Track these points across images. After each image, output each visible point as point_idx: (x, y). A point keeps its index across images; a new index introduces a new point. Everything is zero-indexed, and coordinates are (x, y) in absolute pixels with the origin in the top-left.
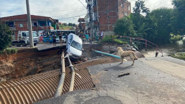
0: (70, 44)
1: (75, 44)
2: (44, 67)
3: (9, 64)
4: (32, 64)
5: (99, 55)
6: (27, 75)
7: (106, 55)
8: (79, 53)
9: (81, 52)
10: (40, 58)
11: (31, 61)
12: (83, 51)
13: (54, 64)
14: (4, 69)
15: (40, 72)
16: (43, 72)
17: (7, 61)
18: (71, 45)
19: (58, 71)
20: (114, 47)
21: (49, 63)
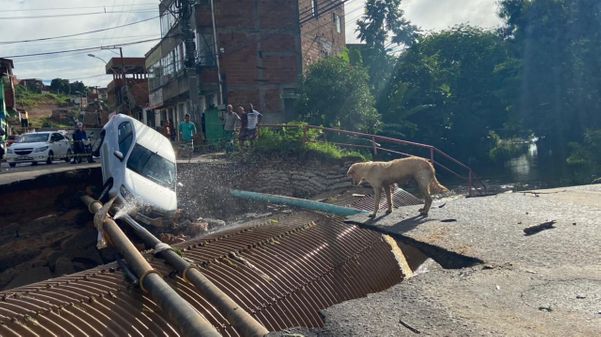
0: (122, 160)
1: (144, 162)
5: (261, 206)
7: (291, 206)
8: (163, 196)
12: (181, 195)
13: (49, 253)
18: (129, 167)
19: (111, 271)
20: (309, 174)
21: (23, 246)
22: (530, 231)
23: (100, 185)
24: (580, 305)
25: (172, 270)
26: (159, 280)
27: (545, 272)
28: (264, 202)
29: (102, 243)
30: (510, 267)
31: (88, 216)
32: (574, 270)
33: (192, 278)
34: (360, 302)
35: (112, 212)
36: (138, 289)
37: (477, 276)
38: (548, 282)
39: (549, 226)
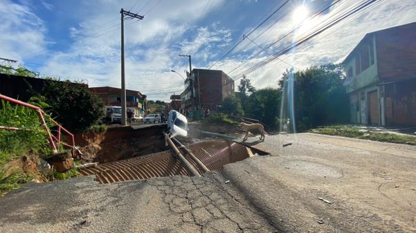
0: (173, 122)
1: (179, 123)
2: (141, 149)
3: (96, 146)
4: (124, 146)
5: (209, 136)
6: (120, 159)
7: (218, 136)
8: (183, 132)
9: (186, 132)
10: (134, 139)
11: (123, 142)
12: (188, 133)
13: (153, 147)
14: (90, 151)
15: (135, 156)
16: (139, 155)
17: (94, 141)
18: (175, 124)
19: (169, 152)
21: (146, 145)
22: (284, 146)
23: (167, 129)
24: (297, 167)
25: (185, 152)
26: (181, 155)
27: (289, 157)
28: (211, 135)
29: (167, 144)
30: (278, 156)
31: (163, 137)
32: (297, 157)
33: (190, 155)
34: (234, 164)
35: (170, 136)
36: (175, 157)
37: (268, 158)
38: (289, 160)
39: (290, 144)
